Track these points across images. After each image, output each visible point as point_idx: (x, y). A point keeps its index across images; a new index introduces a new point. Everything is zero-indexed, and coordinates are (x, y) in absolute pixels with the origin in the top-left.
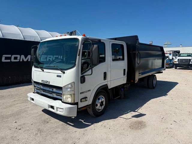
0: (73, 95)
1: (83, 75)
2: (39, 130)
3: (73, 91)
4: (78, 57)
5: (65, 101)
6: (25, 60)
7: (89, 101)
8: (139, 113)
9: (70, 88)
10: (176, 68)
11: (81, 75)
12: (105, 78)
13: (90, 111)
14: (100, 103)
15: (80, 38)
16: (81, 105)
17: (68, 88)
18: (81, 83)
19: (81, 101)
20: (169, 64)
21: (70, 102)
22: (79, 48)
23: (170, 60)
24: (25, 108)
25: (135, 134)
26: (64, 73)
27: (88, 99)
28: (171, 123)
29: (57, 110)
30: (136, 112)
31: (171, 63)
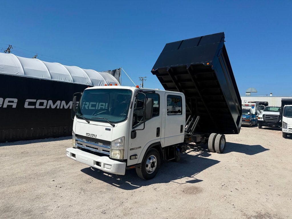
0: (122, 151)
1: (134, 129)
2: (82, 189)
3: (123, 146)
4: (130, 109)
5: (112, 158)
6: (53, 107)
7: (139, 159)
8: (194, 179)
9: (120, 143)
10: (260, 128)
11: (132, 129)
12: (158, 134)
13: (139, 172)
14: (151, 163)
15: (133, 89)
16: (130, 163)
17: (117, 143)
18: (132, 138)
19: (130, 159)
20: (251, 121)
21: (118, 158)
22: (132, 101)
23: (253, 116)
24: (60, 167)
25: (188, 198)
26: (114, 126)
27: (138, 157)
28: (231, 190)
29: (104, 167)
30: (192, 178)
31: (254, 120)
